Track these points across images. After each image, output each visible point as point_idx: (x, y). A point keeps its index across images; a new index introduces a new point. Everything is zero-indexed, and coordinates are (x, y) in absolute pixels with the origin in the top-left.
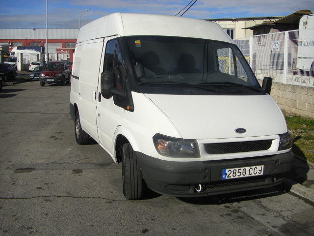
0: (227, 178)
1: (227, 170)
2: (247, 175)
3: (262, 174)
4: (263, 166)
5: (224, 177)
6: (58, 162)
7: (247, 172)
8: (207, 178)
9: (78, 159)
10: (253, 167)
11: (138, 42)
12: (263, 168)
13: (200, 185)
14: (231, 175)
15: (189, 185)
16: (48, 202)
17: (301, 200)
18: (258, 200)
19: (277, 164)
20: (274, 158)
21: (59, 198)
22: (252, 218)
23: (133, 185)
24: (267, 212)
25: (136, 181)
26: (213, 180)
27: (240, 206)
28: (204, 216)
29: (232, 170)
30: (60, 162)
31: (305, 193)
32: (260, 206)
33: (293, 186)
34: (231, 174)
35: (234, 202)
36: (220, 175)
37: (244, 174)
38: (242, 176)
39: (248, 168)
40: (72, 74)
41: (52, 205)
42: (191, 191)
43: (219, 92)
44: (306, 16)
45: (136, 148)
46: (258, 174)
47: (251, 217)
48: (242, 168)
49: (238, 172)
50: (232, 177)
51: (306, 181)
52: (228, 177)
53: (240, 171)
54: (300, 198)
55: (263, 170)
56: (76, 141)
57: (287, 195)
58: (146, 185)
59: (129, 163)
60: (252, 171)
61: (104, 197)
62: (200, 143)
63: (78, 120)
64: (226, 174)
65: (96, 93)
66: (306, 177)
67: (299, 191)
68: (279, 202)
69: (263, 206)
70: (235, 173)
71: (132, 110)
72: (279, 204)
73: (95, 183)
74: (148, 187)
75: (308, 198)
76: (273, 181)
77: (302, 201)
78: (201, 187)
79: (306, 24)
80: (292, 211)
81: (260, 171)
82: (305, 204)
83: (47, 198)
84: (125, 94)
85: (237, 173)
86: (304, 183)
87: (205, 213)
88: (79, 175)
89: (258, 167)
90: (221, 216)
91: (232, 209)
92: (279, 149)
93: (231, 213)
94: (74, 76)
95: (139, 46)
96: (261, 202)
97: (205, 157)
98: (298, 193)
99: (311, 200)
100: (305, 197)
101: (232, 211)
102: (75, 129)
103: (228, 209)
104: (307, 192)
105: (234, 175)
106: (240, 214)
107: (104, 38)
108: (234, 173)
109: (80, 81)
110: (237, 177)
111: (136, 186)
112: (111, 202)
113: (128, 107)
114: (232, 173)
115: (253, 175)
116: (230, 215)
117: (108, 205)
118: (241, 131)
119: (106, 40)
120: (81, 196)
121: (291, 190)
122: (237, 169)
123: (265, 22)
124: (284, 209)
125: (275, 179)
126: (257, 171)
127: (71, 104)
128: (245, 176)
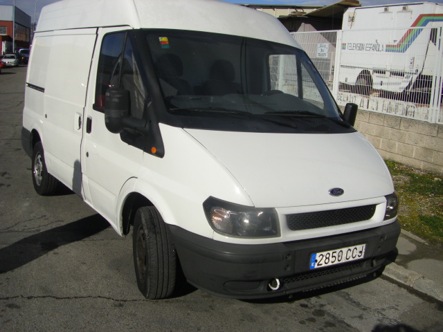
0: (316, 266)
1: (318, 254)
2: (344, 260)
3: (362, 257)
4: (364, 245)
5: (312, 265)
6: (12, 229)
7: (344, 256)
8: (289, 269)
9: (46, 222)
10: (352, 248)
11: (163, 39)
12: (364, 248)
13: (277, 280)
14: (322, 262)
15: (260, 281)
16: (15, 310)
17: (402, 289)
18: (343, 290)
19: (382, 240)
20: (379, 233)
21: (30, 301)
22: (348, 325)
23: (161, 277)
24: (365, 312)
25: (166, 271)
26: (297, 271)
27: (322, 303)
28: (276, 324)
29: (324, 253)
30: (16, 228)
31: (406, 278)
32: (350, 302)
33: (387, 267)
34: (322, 260)
35: (311, 297)
36: (308, 263)
37: (340, 259)
38: (336, 262)
39: (345, 250)
40: (28, 81)
41: (22, 316)
42: (262, 288)
43: (296, 128)
44: (354, 8)
45: (169, 218)
46: (357, 258)
47: (344, 323)
48: (338, 251)
49: (333, 257)
50: (324, 265)
51: (398, 257)
52: (318, 265)
53: (334, 254)
54: (400, 285)
55: (364, 251)
56: (34, 190)
57: (379, 280)
58: (184, 279)
59: (155, 242)
60: (350, 254)
61: (107, 295)
62: (281, 213)
63: (39, 156)
64: (316, 261)
65: (80, 118)
66: (396, 250)
67: (397, 275)
68: (373, 293)
69: (355, 302)
70: (328, 258)
71: (160, 154)
72: (375, 297)
73: (84, 267)
74: (188, 281)
75: (411, 286)
76: (372, 265)
77: (404, 291)
78: (278, 283)
79: (352, 19)
80: (397, 309)
81: (361, 252)
82: (410, 295)
83: (10, 302)
84: (147, 126)
85: (331, 258)
86: (397, 260)
87: (275, 319)
88: (55, 253)
89: (358, 247)
90: (302, 322)
91: (313, 310)
92: (386, 218)
93: (313, 316)
94: (30, 85)
95: (166, 47)
96: (348, 295)
97: (288, 235)
98: (395, 278)
99: (416, 288)
100: (407, 284)
101: (314, 314)
102: (33, 170)
103: (307, 309)
104: (410, 277)
105: (327, 260)
106: (328, 318)
107: (98, 28)
108: (326, 258)
109: (45, 94)
110: (330, 264)
111: (166, 279)
112: (121, 305)
113: (154, 150)
114: (324, 258)
115: (351, 259)
116: (312, 320)
117: (117, 310)
118: (336, 192)
119: (102, 33)
120: (68, 296)
121: (384, 273)
122: (331, 252)
123: (294, 12)
124: (385, 306)
125: (374, 262)
126: (356, 253)
127: (24, 130)
128: (341, 262)
